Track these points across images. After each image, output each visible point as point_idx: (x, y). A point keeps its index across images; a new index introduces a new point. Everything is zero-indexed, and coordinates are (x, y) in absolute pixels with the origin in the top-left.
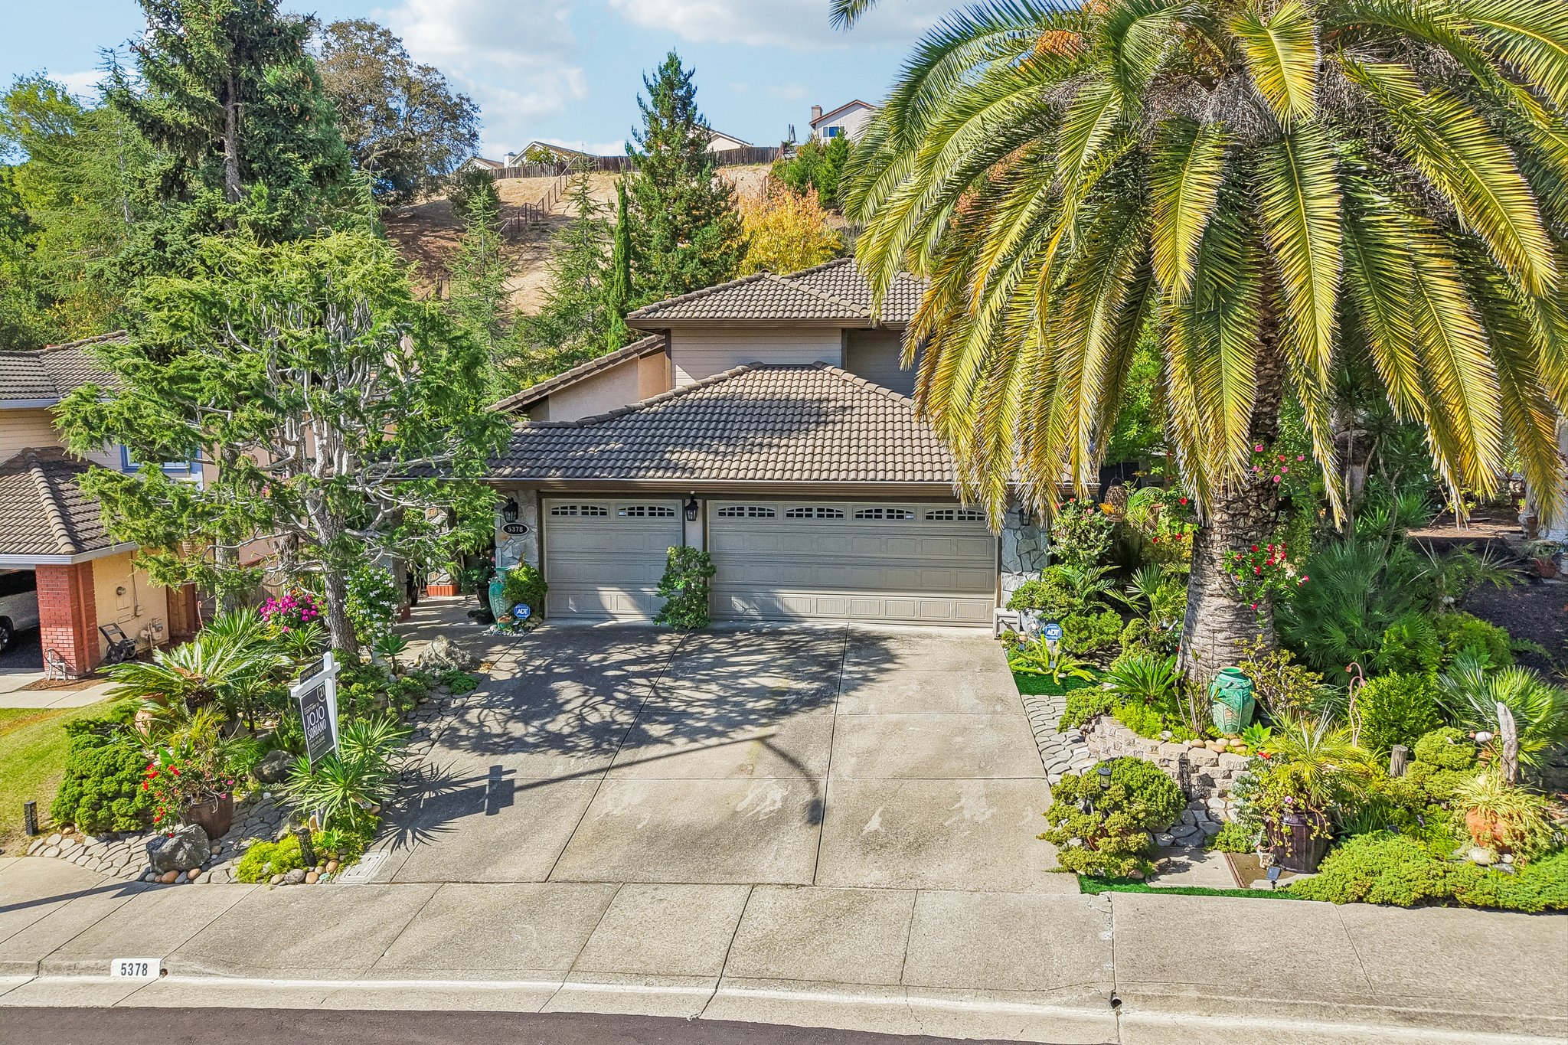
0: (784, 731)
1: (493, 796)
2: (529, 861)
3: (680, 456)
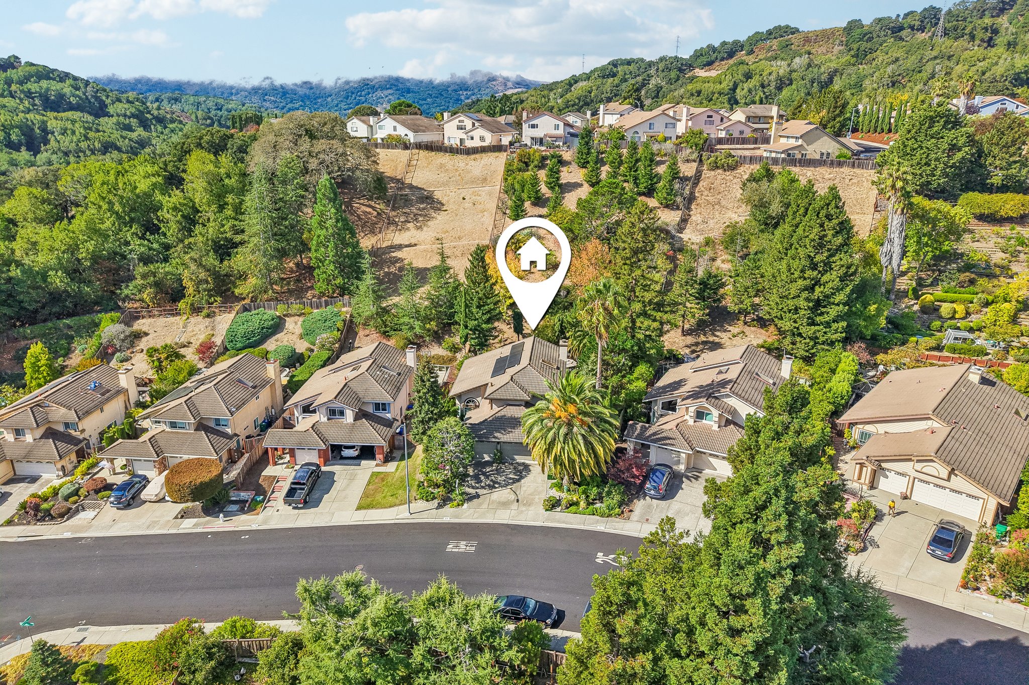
0: (514, 486)
1: (477, 496)
2: (485, 506)
3: (497, 434)
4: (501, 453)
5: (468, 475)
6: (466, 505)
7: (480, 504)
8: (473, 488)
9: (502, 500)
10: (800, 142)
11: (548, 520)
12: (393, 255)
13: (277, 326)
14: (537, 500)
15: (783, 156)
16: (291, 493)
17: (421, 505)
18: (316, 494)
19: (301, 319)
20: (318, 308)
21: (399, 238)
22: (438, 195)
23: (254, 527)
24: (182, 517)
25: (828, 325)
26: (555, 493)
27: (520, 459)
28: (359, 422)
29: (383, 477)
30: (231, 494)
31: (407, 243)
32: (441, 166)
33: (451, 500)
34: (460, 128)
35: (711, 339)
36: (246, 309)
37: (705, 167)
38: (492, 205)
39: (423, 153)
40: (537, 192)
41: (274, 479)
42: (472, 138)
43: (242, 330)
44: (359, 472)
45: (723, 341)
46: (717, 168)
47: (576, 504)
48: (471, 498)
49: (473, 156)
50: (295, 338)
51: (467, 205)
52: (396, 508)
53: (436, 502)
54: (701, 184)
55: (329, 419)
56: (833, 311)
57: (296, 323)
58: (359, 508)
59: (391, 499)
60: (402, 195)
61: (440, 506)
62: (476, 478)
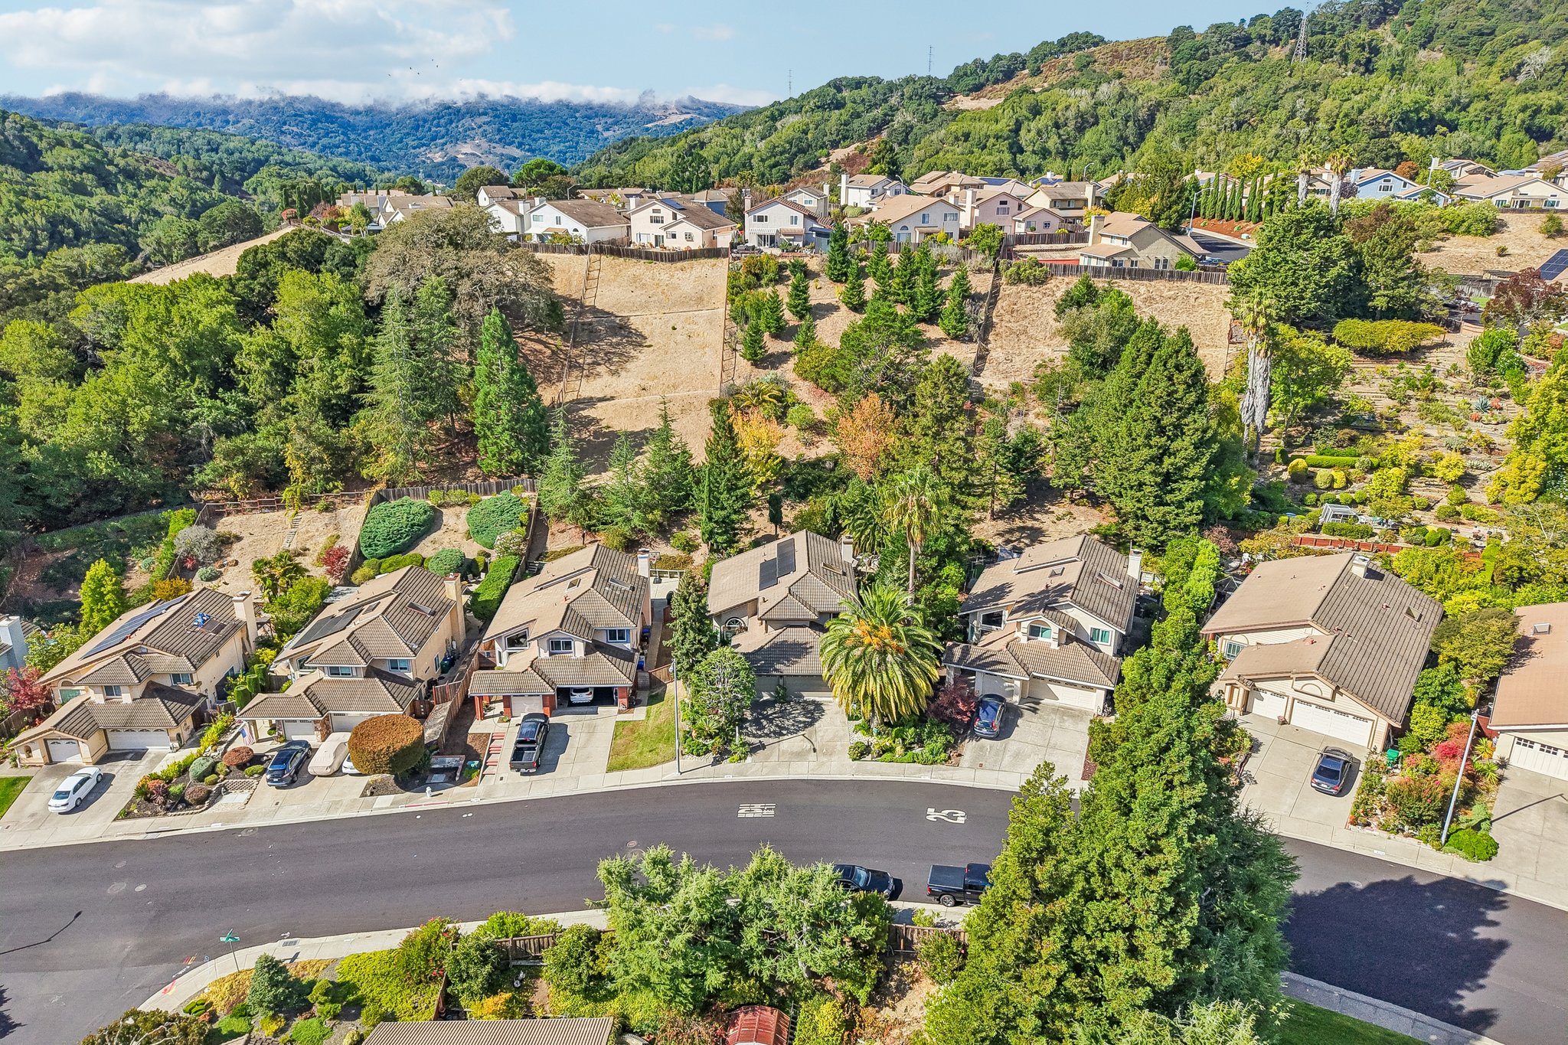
0: (806, 732)
1: (763, 747)
2: (775, 758)
3: (778, 666)
4: (784, 689)
5: (746, 721)
6: (749, 759)
7: (770, 755)
8: (754, 736)
9: (795, 749)
10: (1129, 245)
11: (858, 772)
12: (584, 413)
13: (432, 523)
14: (839, 748)
15: (1107, 264)
16: (518, 754)
17: (690, 761)
18: (549, 755)
19: (465, 511)
20: (486, 494)
21: (588, 388)
22: (636, 323)
23: (476, 802)
24: (372, 794)
25: (1180, 505)
26: (862, 738)
27: (809, 696)
28: (591, 657)
29: (633, 727)
30: (433, 760)
31: (601, 395)
32: (635, 279)
33: (729, 753)
34: (655, 220)
35: (1029, 523)
36: (381, 498)
37: (1003, 280)
38: (716, 337)
39: (606, 260)
40: (779, 319)
41: (486, 737)
42: (674, 236)
43: (383, 529)
44: (599, 722)
45: (1044, 527)
46: (1020, 281)
47: (891, 750)
48: (754, 749)
49: (679, 264)
50: (459, 537)
51: (679, 338)
52: (659, 767)
53: (710, 757)
54: (999, 304)
55: (551, 654)
56: (1187, 488)
57: (458, 516)
58: (610, 770)
59: (649, 755)
60: (583, 324)
61: (716, 762)
62: (757, 722)
